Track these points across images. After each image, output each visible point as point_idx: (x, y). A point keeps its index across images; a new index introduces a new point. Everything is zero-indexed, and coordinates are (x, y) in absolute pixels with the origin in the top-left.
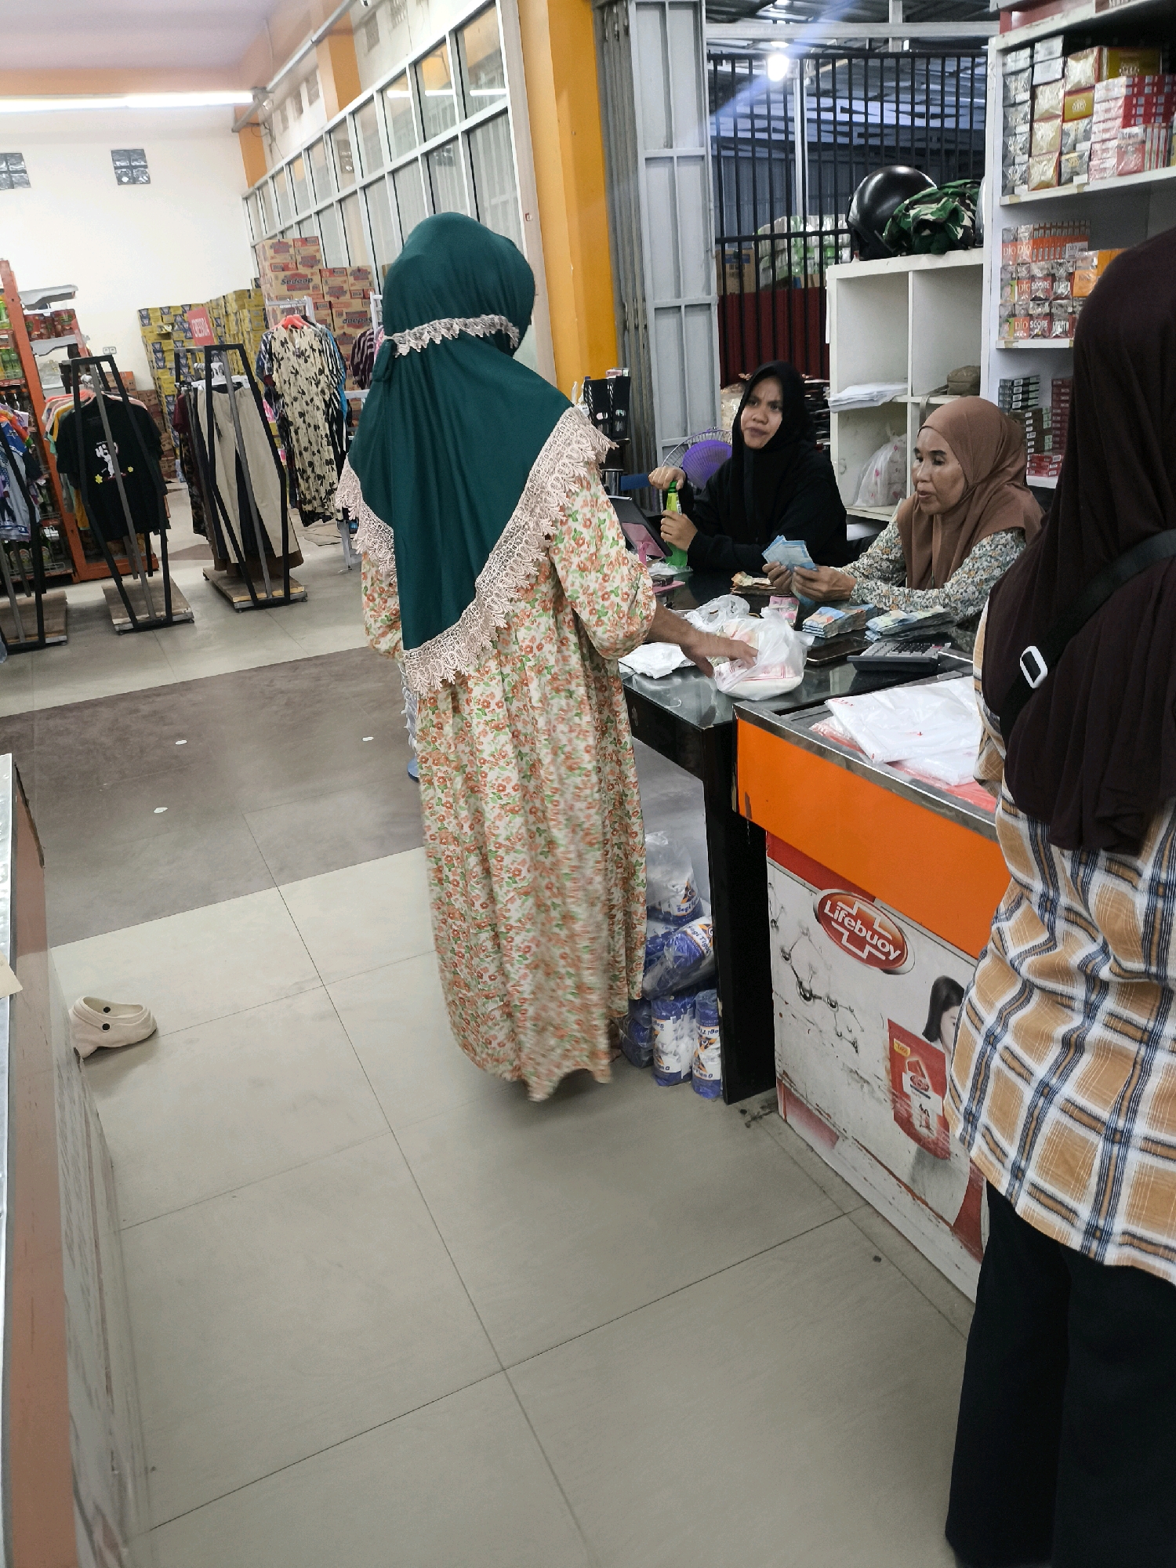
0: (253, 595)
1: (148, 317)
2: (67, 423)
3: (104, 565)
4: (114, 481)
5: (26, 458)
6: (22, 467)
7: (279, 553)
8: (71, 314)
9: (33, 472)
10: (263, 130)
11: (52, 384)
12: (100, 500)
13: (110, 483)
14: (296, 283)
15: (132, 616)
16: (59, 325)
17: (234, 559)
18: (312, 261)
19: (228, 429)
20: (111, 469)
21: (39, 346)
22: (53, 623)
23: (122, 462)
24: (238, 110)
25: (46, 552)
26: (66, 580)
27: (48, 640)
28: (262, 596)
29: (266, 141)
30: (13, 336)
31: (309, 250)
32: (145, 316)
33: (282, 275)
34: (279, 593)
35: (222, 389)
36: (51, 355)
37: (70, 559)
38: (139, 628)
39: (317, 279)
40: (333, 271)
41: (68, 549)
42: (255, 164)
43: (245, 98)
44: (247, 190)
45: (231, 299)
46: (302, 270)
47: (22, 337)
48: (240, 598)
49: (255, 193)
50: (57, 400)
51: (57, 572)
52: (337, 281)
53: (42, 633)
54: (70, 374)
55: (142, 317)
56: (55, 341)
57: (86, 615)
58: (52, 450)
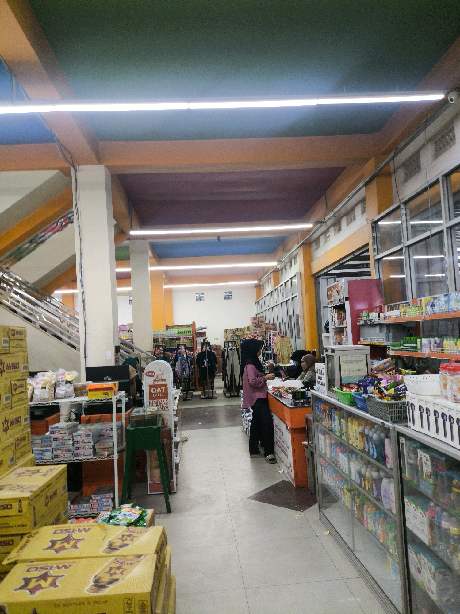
0: (231, 394)
1: (227, 331)
2: (199, 354)
3: (202, 388)
4: (206, 367)
5: (190, 361)
6: (189, 363)
7: (237, 385)
8: (205, 333)
9: (191, 364)
10: (262, 287)
11: (199, 347)
12: (203, 370)
13: (205, 367)
14: (257, 326)
15: (205, 396)
16: (202, 334)
17: (227, 385)
18: (262, 322)
19: (231, 357)
20: (206, 365)
21: (198, 339)
22: (189, 396)
23: (208, 363)
24: (256, 284)
25: (191, 384)
26: (194, 390)
27: (188, 399)
28: (232, 394)
29: (262, 290)
30: (193, 337)
31: (261, 319)
32: (226, 331)
33: (255, 324)
34: (236, 394)
35: (231, 349)
36: (200, 340)
37: (195, 386)
38: (206, 398)
39: (263, 326)
40: (267, 324)
41: (196, 384)
42: (259, 295)
43: (256, 282)
44: (256, 301)
45: (246, 328)
46: (259, 323)
47: (195, 336)
48: (228, 395)
49: (257, 302)
50: (199, 349)
51: (192, 388)
52: (268, 326)
53: (187, 397)
54: (203, 344)
55: (225, 331)
56: (201, 338)
57: (196, 396)
58: (196, 360)
